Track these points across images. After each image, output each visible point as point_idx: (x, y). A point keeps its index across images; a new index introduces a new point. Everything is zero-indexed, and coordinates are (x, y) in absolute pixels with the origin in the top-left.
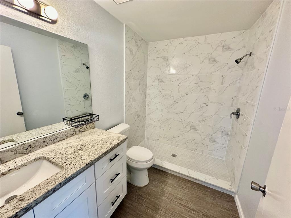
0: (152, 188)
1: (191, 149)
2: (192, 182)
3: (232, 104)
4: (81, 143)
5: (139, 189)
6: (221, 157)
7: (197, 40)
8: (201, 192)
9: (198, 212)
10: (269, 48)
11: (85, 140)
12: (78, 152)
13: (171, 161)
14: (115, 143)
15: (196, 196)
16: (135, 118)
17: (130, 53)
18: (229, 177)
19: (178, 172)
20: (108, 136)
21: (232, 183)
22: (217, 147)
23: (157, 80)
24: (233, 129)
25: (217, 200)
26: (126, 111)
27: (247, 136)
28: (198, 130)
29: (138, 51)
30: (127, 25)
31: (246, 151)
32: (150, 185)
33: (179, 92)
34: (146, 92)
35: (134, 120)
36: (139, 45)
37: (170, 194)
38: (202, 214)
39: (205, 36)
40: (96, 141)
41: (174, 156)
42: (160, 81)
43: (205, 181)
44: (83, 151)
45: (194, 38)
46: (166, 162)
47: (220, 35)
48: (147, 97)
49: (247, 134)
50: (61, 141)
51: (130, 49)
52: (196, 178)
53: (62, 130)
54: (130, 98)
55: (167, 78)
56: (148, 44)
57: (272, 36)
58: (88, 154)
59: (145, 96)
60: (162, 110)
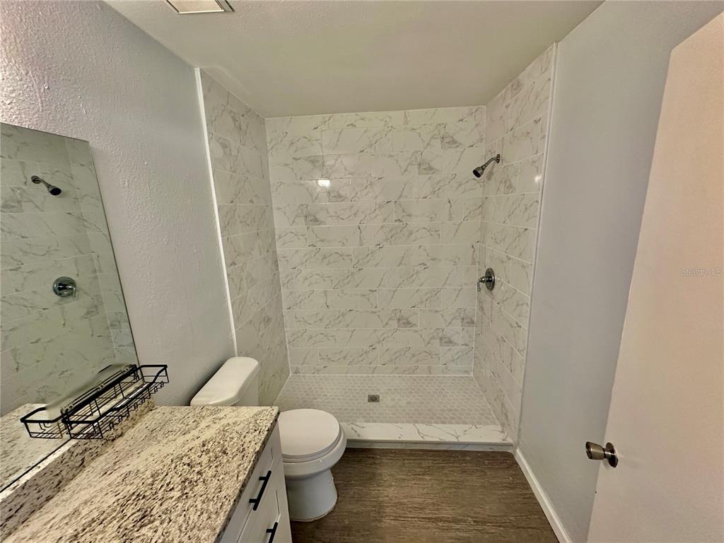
0: (351, 507)
1: (405, 371)
2: (431, 453)
3: (473, 258)
4: (132, 489)
5: (317, 528)
6: (466, 372)
7: (388, 119)
8: (455, 468)
9: (465, 521)
10: (538, 154)
11: (142, 470)
12: (136, 534)
13: (372, 415)
14: (253, 443)
15: (450, 482)
16: (259, 330)
17: (224, 152)
18: (492, 413)
19: (398, 439)
20: (217, 426)
21: (503, 425)
22: (457, 353)
23: (303, 219)
24: (483, 310)
25: (488, 473)
26: (237, 320)
27: (520, 327)
28: (415, 325)
29: (243, 145)
30: (204, 72)
31: (524, 358)
32: (342, 503)
33: (361, 244)
34: (275, 252)
35: (258, 335)
36: (244, 127)
37: (395, 505)
38: (472, 523)
39: (403, 112)
40: (186, 460)
41: (374, 399)
42: (311, 221)
43: (456, 440)
44: (157, 523)
45: (381, 114)
46: (365, 424)
47: (434, 113)
48: (279, 263)
49: (520, 324)
50: (37, 514)
51: (221, 141)
52: (438, 440)
53: (36, 471)
54: (241, 280)
55: (328, 212)
56: (264, 123)
57: (542, 132)
58: (184, 526)
59: (275, 262)
60: (325, 292)
